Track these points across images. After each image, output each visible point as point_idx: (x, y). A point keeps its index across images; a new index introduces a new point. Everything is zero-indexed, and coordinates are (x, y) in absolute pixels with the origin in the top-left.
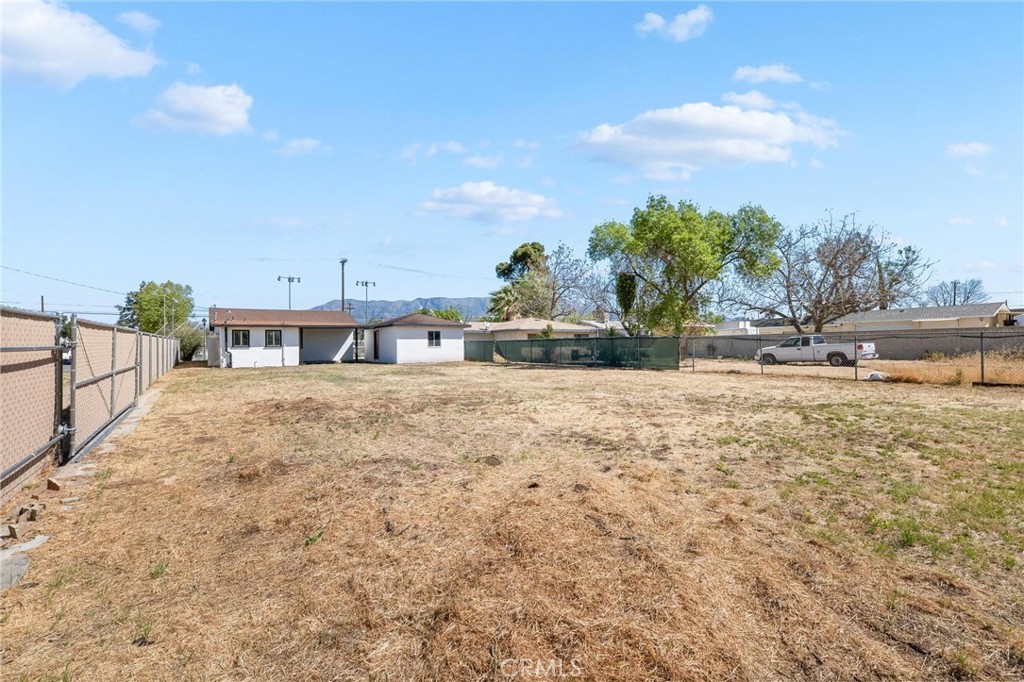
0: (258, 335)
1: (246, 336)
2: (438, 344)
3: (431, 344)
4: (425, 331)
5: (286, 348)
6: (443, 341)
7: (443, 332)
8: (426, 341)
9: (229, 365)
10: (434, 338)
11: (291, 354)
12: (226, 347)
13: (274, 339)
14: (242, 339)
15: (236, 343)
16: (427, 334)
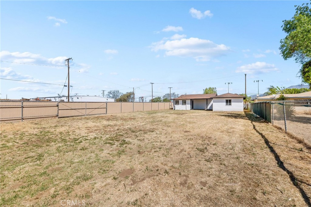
0: (180, 102)
1: (178, 102)
2: (230, 104)
3: (227, 104)
4: (225, 100)
5: (187, 105)
6: (232, 103)
7: (232, 100)
8: (225, 103)
9: (175, 109)
10: (229, 102)
11: (188, 107)
12: (174, 104)
13: (184, 102)
14: (177, 102)
15: (176, 104)
16: (225, 101)
